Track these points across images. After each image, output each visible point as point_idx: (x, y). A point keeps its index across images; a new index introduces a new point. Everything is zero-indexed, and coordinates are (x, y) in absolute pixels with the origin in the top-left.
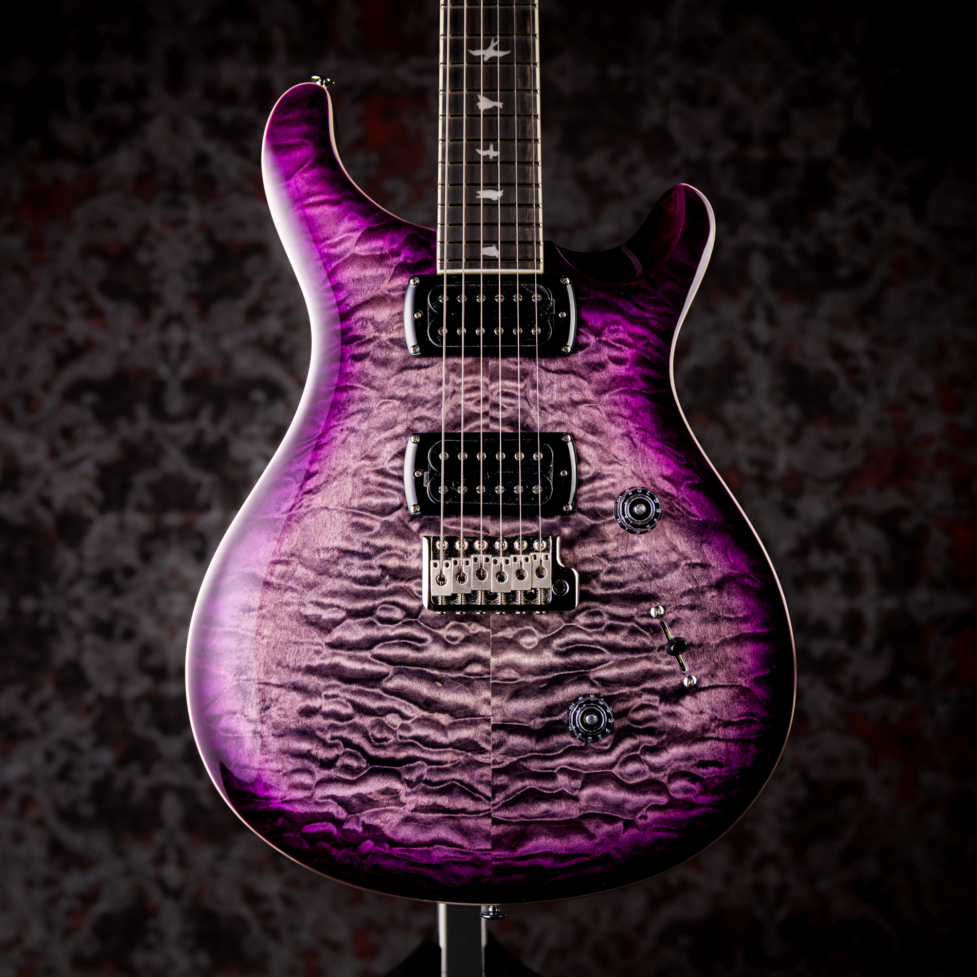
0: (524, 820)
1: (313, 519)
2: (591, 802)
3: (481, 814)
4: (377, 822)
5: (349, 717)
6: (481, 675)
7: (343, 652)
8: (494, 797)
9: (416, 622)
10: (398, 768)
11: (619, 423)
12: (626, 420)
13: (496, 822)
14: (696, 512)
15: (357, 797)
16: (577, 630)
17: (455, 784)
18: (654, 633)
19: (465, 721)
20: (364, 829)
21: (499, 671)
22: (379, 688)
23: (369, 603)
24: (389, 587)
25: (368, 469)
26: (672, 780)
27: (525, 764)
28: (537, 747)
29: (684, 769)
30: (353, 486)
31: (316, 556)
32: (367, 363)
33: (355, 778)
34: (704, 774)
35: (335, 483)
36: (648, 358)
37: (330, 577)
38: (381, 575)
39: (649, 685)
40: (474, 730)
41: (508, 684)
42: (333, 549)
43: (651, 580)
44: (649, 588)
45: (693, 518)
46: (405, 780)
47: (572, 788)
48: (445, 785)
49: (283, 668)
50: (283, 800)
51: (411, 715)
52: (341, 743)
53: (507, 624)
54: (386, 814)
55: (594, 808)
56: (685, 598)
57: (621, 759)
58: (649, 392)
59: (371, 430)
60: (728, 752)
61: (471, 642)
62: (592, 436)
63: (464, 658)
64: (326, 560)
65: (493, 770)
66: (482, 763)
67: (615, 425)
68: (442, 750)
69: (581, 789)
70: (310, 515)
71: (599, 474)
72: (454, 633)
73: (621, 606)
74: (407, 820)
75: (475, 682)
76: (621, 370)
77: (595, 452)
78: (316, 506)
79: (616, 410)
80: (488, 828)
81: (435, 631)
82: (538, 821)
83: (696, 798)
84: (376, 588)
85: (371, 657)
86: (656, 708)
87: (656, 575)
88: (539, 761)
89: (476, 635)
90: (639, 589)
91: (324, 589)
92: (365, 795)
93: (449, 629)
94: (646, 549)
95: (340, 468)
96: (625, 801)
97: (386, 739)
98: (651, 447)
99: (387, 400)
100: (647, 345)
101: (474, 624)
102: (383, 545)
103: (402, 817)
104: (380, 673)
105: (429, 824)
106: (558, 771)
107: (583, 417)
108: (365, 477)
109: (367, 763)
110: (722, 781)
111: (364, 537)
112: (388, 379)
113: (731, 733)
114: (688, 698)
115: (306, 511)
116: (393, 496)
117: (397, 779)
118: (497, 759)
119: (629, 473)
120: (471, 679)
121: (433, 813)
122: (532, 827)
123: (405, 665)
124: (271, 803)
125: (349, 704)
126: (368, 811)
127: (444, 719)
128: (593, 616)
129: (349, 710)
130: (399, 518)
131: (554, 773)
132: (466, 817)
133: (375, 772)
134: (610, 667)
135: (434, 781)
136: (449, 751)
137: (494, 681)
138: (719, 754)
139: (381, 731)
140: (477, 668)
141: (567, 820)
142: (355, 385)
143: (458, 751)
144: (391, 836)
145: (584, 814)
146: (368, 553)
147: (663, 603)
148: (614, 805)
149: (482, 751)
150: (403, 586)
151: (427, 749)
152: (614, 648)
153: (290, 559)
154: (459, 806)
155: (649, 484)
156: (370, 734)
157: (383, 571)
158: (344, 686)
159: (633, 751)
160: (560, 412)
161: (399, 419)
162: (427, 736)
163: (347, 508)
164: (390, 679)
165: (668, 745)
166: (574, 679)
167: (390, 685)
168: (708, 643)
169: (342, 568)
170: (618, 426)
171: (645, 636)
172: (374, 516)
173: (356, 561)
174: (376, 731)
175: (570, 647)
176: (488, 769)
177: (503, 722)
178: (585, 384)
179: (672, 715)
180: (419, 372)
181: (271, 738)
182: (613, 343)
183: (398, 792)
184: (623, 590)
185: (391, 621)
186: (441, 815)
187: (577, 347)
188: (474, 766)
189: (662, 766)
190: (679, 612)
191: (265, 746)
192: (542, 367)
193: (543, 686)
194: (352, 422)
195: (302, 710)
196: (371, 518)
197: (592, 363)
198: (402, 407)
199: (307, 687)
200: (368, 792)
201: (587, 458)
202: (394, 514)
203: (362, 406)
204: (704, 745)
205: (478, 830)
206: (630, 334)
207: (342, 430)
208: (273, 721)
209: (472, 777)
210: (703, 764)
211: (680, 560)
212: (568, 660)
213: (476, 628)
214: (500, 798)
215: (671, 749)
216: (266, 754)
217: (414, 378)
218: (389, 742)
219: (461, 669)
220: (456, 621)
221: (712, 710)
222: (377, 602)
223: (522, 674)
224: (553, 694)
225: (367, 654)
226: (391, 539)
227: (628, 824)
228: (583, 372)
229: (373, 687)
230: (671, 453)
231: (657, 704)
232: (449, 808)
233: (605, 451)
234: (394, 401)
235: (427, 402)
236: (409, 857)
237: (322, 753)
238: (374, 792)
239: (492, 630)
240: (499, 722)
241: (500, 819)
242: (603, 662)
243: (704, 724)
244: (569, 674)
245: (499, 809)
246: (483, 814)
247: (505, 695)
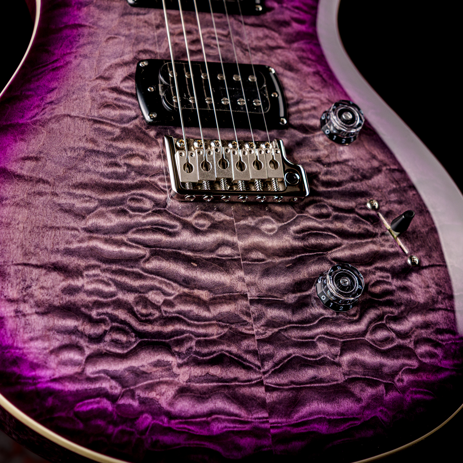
0: (295, 386)
1: (57, 124)
2: (352, 367)
3: (253, 382)
4: (153, 395)
5: (112, 295)
6: (232, 256)
7: (100, 236)
8: (263, 365)
9: (165, 211)
10: (167, 341)
11: (309, 64)
12: (314, 63)
13: (269, 389)
15: (129, 371)
16: (308, 219)
17: (224, 355)
18: (374, 222)
19: (224, 296)
20: (140, 403)
21: (248, 253)
22: (138, 267)
23: (119, 195)
24: (135, 181)
25: (103, 86)
26: (418, 346)
27: (286, 335)
28: (294, 319)
29: (425, 336)
30: (91, 99)
31: (64, 154)
32: (92, 8)
33: (126, 351)
34: (442, 340)
35: (75, 97)
37: (79, 172)
38: (127, 171)
39: (379, 265)
40: (233, 305)
41: (257, 264)
42: (79, 148)
43: (361, 180)
44: (361, 187)
46: (176, 352)
47: (333, 354)
48: (215, 355)
49: (41, 250)
50: (52, 378)
52: (107, 318)
53: (247, 214)
54: (162, 386)
55: (356, 373)
56: (392, 195)
57: (371, 328)
59: (103, 57)
61: (217, 229)
62: (290, 72)
63: (213, 242)
64: (74, 158)
65: (258, 340)
66: (246, 334)
67: (307, 66)
68: (207, 323)
69: (341, 355)
70: (53, 121)
71: (301, 100)
72: (201, 221)
73: (342, 200)
74: (182, 391)
75: (228, 263)
77: (295, 83)
78: (59, 114)
79: (305, 55)
80: (263, 395)
81: (183, 218)
82: (308, 387)
83: (440, 362)
84: (123, 182)
85: (127, 240)
86: (390, 284)
87: (365, 177)
88: (299, 331)
89: (222, 222)
90: (353, 188)
91: (74, 182)
92: (138, 368)
93: (196, 217)
94: (352, 157)
95: (77, 85)
96: (382, 365)
97: (151, 315)
99: (112, 36)
101: (218, 213)
102: (125, 147)
103: (177, 388)
104: (137, 255)
105: (205, 393)
106: (318, 340)
107: (280, 58)
108: (102, 93)
109: (136, 336)
110: (458, 347)
111: (107, 140)
114: (414, 275)
115: (49, 117)
116: (129, 109)
117: (168, 352)
118: (259, 330)
119: (325, 100)
120: (223, 259)
121: (208, 383)
122: (304, 393)
123: (160, 248)
124: (39, 383)
125: (110, 282)
126: (142, 384)
127: (204, 295)
128: (320, 208)
129: (112, 289)
130: (136, 126)
131: (314, 342)
132: (240, 386)
133: (144, 346)
134: (343, 250)
135: (203, 352)
136: (214, 324)
137: (244, 262)
138: (450, 323)
139: (145, 307)
140: (227, 251)
141: (334, 385)
142: (83, 23)
143: (221, 324)
144: (168, 409)
145: (348, 378)
146: (112, 153)
147: (376, 198)
148: (372, 369)
149: (245, 323)
150: (149, 181)
151: (192, 322)
152: (343, 234)
153: (39, 156)
154: (232, 376)
156: (135, 310)
157: (128, 168)
158: (104, 266)
159: (379, 321)
160: (260, 54)
161: (126, 51)
162: (191, 311)
163: (88, 116)
164: (148, 260)
165: (407, 315)
166: (315, 259)
167: (148, 266)
168: (419, 231)
169: (90, 165)
170: (309, 66)
171: (367, 224)
172: (114, 124)
173: (103, 160)
174: (141, 307)
175: (306, 233)
176: (253, 339)
177: (259, 297)
178: (276, 35)
179: (405, 289)
180: (138, 17)
181: (35, 317)
182: (292, 9)
183: (170, 364)
184: (341, 188)
185: (141, 210)
186: (215, 384)
188: (239, 337)
189: (407, 333)
190: (390, 206)
191: (29, 324)
192: (241, 22)
193: (288, 265)
194: (81, 51)
195: (65, 288)
196: (112, 125)
197: (279, 21)
198: (127, 41)
199: (67, 267)
200: (141, 365)
201: (289, 88)
202: (132, 122)
203: (91, 39)
204: (437, 314)
205: (253, 398)
207: (76, 56)
208: (36, 299)
209: (239, 348)
210: (440, 331)
211: (380, 166)
212: (306, 243)
213: (220, 217)
214: (268, 365)
215: (411, 318)
216: (30, 332)
217: (134, 22)
218: (155, 317)
219: (212, 251)
220: (201, 210)
221: (437, 284)
222: (126, 194)
223: (268, 256)
224: (299, 272)
225: (124, 238)
226: (132, 142)
227: (389, 387)
228: (274, 27)
229: (132, 267)
231: (390, 280)
232: (222, 378)
233: (303, 83)
234: (120, 37)
235: (148, 39)
236: (189, 430)
237: (89, 330)
238: (146, 364)
239: (235, 218)
240: (256, 297)
241: (272, 386)
242: (337, 246)
243: (433, 296)
244: (310, 256)
245: (270, 377)
246: (256, 381)
247: (257, 274)
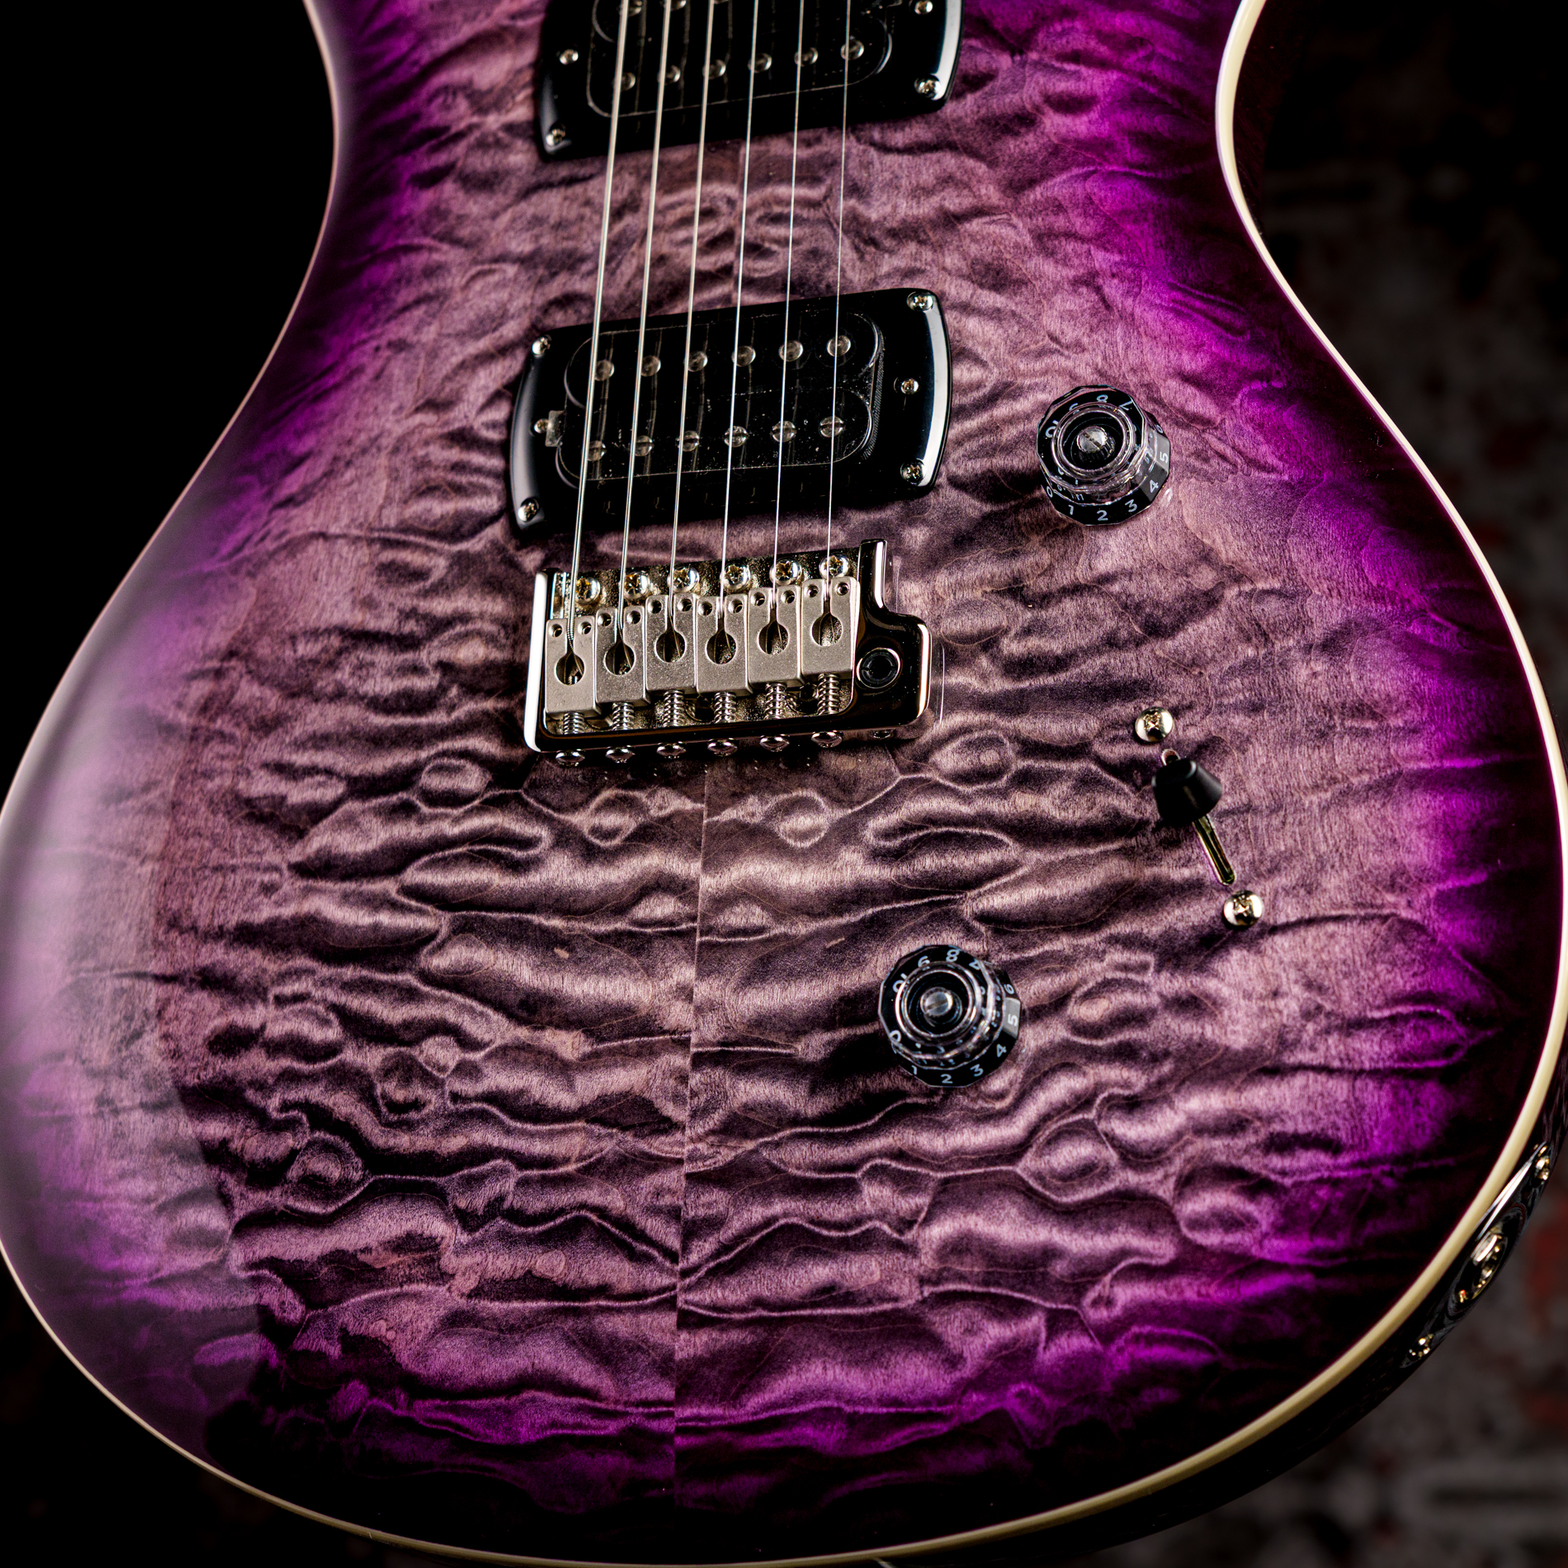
0: (765, 1313)
1: (289, 565)
2: (953, 1258)
3: (649, 1300)
4: (380, 1328)
5: (331, 1050)
6: (672, 924)
7: (330, 885)
8: (686, 1248)
9: (517, 796)
10: (441, 1181)
11: (1066, 256)
12: (1086, 246)
13: (689, 1321)
14: (1272, 460)
15: (332, 1262)
16: (934, 788)
17: (586, 1220)
18: (1145, 782)
19: (623, 1046)
20: (343, 1350)
21: (721, 910)
22: (410, 970)
23: (404, 758)
24: (454, 715)
25: (429, 431)
26: (1187, 1191)
27: (774, 1159)
28: (809, 1111)
29: (1223, 1158)
30: (390, 476)
31: (287, 653)
32: (449, 188)
33: (331, 1209)
34: (1283, 1173)
35: (349, 475)
36: (1152, 90)
37: (316, 701)
38: (440, 685)
39: (1127, 926)
40: (644, 1071)
41: (740, 944)
42: (328, 631)
43: (1138, 643)
44: (1134, 665)
45: (1264, 475)
46: (457, 1210)
47: (902, 1219)
48: (559, 1220)
49: (181, 933)
50: (155, 1277)
51: (487, 1038)
52: (305, 1119)
53: (748, 788)
54: (404, 1305)
55: (961, 1278)
56: (1237, 683)
57: (1043, 1135)
58: (1151, 174)
59: (445, 341)
60: (1357, 1107)
61: (652, 841)
62: (993, 294)
63: (630, 883)
64: (310, 661)
65: (689, 1176)
66: (660, 1158)
67: (1056, 262)
68: (558, 1127)
69: (928, 1219)
70: (282, 555)
71: (1007, 385)
72: (610, 820)
73: (1056, 717)
74: (455, 1321)
75: (657, 943)
76: (1080, 125)
77: (1000, 331)
78: (300, 533)
79: (1060, 223)
80: (667, 1339)
81: (562, 817)
82: (803, 1318)
83: (1261, 1243)
84: (423, 720)
85: (398, 892)
86: (1143, 988)
87: (1155, 630)
88: (815, 1147)
89: (667, 820)
90: (1106, 672)
91: (297, 732)
92: (354, 1256)
93: (598, 810)
94: (1128, 563)
95: (363, 438)
96: (1050, 1253)
97: (417, 1105)
98: (1152, 305)
99: (486, 267)
100: (1149, 58)
101: (663, 792)
102: (449, 611)
103: (442, 1312)
104: (416, 933)
105: (512, 1329)
106: (866, 1174)
107: (974, 249)
108: (421, 453)
109: (364, 1169)
110: (1339, 1194)
111: (407, 596)
112: (494, 216)
113: (1369, 1048)
114: (1236, 955)
115: (274, 546)
116: (484, 491)
117: (437, 1209)
118: (700, 1145)
119: (1087, 375)
120: (645, 934)
121: (524, 1300)
122: (787, 1333)
123: (480, 910)
124: (126, 1288)
125: (332, 1016)
126: (358, 1299)
127: (568, 1044)
128: (977, 748)
129: (333, 1033)
130: (494, 543)
131: (852, 1181)
132: (609, 1310)
133: (381, 1193)
134: (1019, 883)
135: (530, 1211)
136: (577, 1130)
137: (705, 938)
138: (1328, 1113)
139: (406, 1083)
140: (663, 907)
141: (884, 1313)
142: (416, 241)
143: (597, 1129)
144: (413, 1367)
145: (932, 1293)
146: (411, 635)
147: (1174, 701)
148: (1016, 1266)
149: (667, 1126)
150: (491, 710)
151: (519, 1125)
152: (1031, 831)
153: (226, 665)
154: (593, 1280)
155: (1143, 397)
156: (379, 1091)
157: (444, 675)
158: (325, 971)
159: (1074, 1112)
160: (912, 247)
161: (512, 308)
162: (522, 1092)
163: (371, 529)
164: (441, 946)
165: (1177, 1091)
166: (920, 920)
167: (440, 962)
168: (1298, 801)
169: (346, 676)
170: (1065, 262)
171: (1119, 792)
172: (434, 544)
173: (382, 658)
174: (394, 1084)
175: (913, 836)
176: (674, 1174)
177: (723, 1044)
178: (982, 169)
179: (1191, 1005)
180: (570, 191)
181: (137, 1115)
182: (1057, 65)
183: (437, 1245)
184: (1062, 677)
185: (453, 799)
186: (543, 1304)
187: (964, 82)
188: (638, 1168)
189: (1159, 1151)
190: (1216, 721)
191: (123, 1135)
192: (873, 144)
193: (834, 943)
194: (401, 329)
195: (218, 1037)
196: (427, 550)
197: (1002, 116)
198: (523, 278)
199: (234, 978)
200: (362, 1244)
201: (980, 350)
202: (483, 534)
203: (427, 287)
204: (1284, 1086)
205: (638, 1346)
206: (1103, 38)
207: (377, 349)
208: (145, 1068)
209: (630, 1199)
210: (1282, 1144)
211: (1220, 585)
212: (904, 870)
213: (667, 803)
214: (701, 1250)
215: (1186, 1100)
216: (122, 1157)
217: (556, 208)
218: (425, 1111)
219: (621, 910)
220: (618, 787)
221: (1309, 985)
222: (424, 755)
223: (779, 916)
224: (859, 963)
225: (389, 886)
226: (470, 596)
227: (1060, 1323)
228: (978, 141)
229: (395, 970)
230: (1207, 316)
231: (1148, 977)
232: (565, 1285)
233: (1026, 326)
234: (505, 267)
235: (581, 260)
236: (458, 1427)
237: (257, 1146)
238: (374, 1244)
239: (709, 804)
240: (713, 1045)
241: (700, 1311)
242: (1001, 870)
243: (1285, 1026)
244: (907, 909)
245: (698, 1285)
246: (655, 1299)
247: (732, 974)
